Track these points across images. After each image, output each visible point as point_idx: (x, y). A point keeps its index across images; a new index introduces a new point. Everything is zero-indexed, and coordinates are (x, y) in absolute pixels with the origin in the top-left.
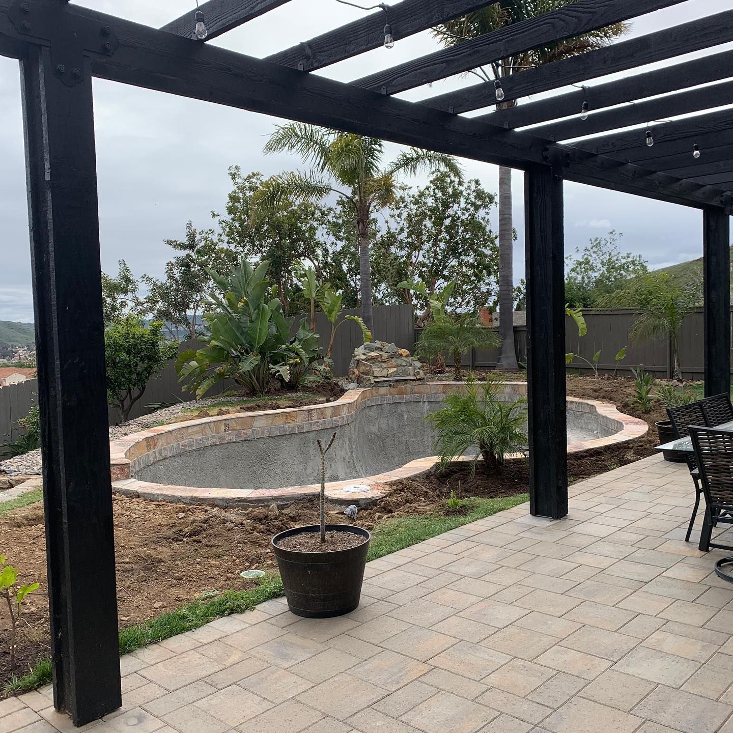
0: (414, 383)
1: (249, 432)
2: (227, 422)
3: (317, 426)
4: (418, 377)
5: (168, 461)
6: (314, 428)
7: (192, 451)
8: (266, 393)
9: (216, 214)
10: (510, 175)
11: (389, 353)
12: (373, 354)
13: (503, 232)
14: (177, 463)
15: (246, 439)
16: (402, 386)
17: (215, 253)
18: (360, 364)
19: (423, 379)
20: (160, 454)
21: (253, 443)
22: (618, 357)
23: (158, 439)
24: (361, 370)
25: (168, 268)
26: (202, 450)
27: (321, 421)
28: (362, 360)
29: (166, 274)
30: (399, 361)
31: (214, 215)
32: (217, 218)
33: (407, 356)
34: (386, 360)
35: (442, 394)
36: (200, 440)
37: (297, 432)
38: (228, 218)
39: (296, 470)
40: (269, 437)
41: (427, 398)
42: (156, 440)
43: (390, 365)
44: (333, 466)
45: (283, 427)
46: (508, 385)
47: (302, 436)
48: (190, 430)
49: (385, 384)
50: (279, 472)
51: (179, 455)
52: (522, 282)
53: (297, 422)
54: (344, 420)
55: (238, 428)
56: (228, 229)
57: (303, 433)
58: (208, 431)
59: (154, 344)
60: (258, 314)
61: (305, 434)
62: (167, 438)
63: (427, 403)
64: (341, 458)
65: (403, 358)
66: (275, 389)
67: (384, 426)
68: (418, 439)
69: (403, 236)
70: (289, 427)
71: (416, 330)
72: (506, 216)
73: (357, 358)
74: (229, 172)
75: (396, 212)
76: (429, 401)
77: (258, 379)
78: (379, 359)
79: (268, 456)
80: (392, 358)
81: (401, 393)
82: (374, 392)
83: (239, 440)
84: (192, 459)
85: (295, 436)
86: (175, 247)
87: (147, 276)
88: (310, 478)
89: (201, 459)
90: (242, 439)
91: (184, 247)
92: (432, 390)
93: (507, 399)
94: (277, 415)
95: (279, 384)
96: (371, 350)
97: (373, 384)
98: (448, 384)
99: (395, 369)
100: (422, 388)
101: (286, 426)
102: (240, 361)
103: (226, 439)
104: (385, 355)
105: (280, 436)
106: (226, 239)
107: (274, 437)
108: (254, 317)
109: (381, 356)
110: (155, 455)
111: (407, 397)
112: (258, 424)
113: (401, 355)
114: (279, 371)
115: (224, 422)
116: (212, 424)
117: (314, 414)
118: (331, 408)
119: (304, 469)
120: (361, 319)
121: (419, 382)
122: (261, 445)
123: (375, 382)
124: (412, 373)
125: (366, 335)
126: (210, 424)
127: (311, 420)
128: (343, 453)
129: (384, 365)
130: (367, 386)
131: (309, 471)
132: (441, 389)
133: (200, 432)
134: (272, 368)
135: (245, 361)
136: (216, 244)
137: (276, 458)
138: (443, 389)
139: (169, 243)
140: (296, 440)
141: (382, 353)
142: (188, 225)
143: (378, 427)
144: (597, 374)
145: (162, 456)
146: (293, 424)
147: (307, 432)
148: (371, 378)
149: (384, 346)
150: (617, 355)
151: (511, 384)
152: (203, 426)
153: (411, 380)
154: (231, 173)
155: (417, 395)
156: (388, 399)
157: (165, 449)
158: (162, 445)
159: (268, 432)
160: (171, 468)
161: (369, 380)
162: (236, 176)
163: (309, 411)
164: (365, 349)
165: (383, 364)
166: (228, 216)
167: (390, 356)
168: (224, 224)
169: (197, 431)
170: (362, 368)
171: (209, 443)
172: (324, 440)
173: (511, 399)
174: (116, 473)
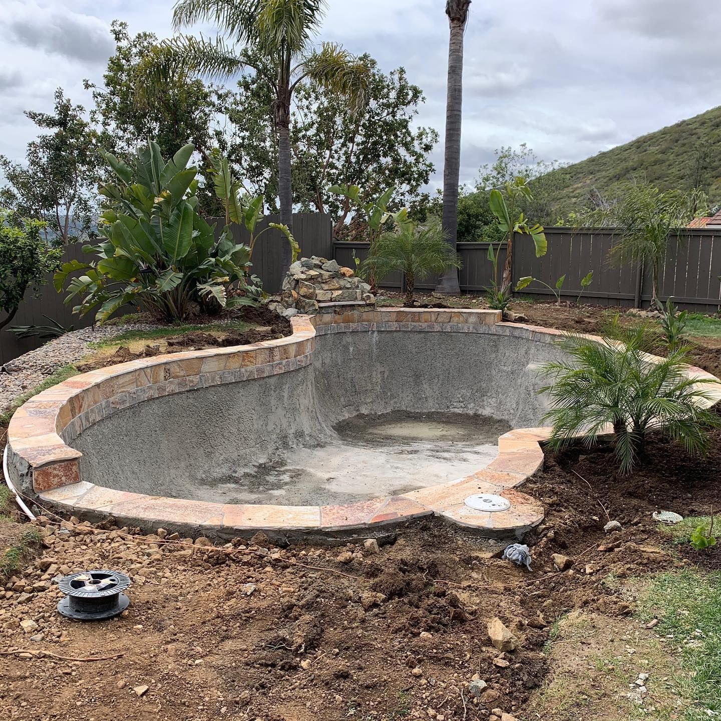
0: (362, 309)
1: (196, 379)
2: (168, 367)
3: (280, 368)
4: (368, 302)
5: (96, 427)
6: (277, 371)
7: (124, 410)
8: (184, 319)
9: (91, 84)
10: (462, 63)
11: (330, 271)
12: (313, 273)
13: (451, 132)
14: (107, 429)
15: (192, 388)
16: (349, 313)
17: (84, 136)
18: (300, 285)
19: (373, 305)
20: (87, 419)
21: (201, 394)
22: (583, 282)
23: (83, 398)
24: (302, 293)
25: (30, 150)
26: (136, 407)
27: (284, 362)
28: (302, 280)
29: (27, 159)
30: (342, 283)
31: (87, 86)
32: (91, 90)
33: (350, 276)
34: (327, 280)
35: (394, 323)
36: (134, 393)
37: (256, 377)
38: (106, 91)
39: (256, 426)
40: (222, 385)
41: (377, 327)
42: (81, 400)
43: (333, 287)
44: (297, 418)
45: (240, 370)
46: (473, 313)
47: (262, 382)
48: (121, 381)
49: (330, 310)
50: (234, 430)
51: (109, 417)
52: (439, 192)
53: (256, 364)
54: (308, 359)
55: (182, 373)
56: (104, 106)
57: (264, 378)
58: (144, 380)
59: (32, 252)
60: (178, 216)
61: (265, 380)
62: (94, 395)
63: (376, 333)
64: (305, 408)
65: (346, 278)
66: (194, 314)
67: (327, 361)
68: (366, 375)
69: (312, 132)
70: (246, 371)
71: (335, 244)
72: (456, 113)
73: (296, 277)
74: (112, 29)
75: (305, 102)
76: (378, 331)
77: (175, 302)
78: (319, 279)
79: (221, 410)
80: (333, 278)
81: (347, 321)
82: (318, 320)
83: (184, 390)
84: (125, 420)
85: (253, 382)
86: (40, 123)
87: (4, 159)
88: (273, 437)
89: (136, 419)
90: (187, 389)
91: (51, 123)
92: (383, 318)
93: (471, 329)
94: (231, 355)
95: (198, 308)
96: (310, 267)
97: (317, 310)
98: (403, 312)
99: (340, 292)
100: (371, 315)
101: (243, 370)
102: (156, 277)
103: (167, 390)
104: (326, 275)
105: (235, 382)
106: (100, 118)
107: (227, 384)
108: (172, 219)
109: (321, 275)
110: (82, 422)
111: (353, 326)
112: (206, 368)
113: (344, 275)
114: (210, 292)
115: (164, 366)
116: (149, 370)
117: (277, 353)
118: (295, 345)
119: (264, 425)
120: (286, 227)
121: (368, 307)
122: (212, 396)
123: (319, 307)
124: (359, 297)
125: (294, 247)
126: (145, 370)
127: (273, 361)
128: (306, 401)
129: (326, 287)
130: (310, 312)
131: (271, 427)
132: (394, 317)
133: (134, 382)
134: (202, 289)
135: (163, 277)
136: (86, 125)
137: (230, 412)
138: (397, 316)
139: (33, 116)
140: (255, 388)
141: (322, 272)
142: (58, 94)
143: (321, 362)
144: (559, 301)
145: (89, 421)
146: (250, 368)
147: (268, 377)
148: (316, 303)
149: (323, 263)
150: (583, 280)
151: (476, 313)
152: (137, 373)
153: (360, 305)
154: (114, 30)
155: (365, 323)
156: (332, 327)
157: (92, 411)
158: (89, 406)
159: (220, 378)
160: (100, 437)
161: (314, 305)
162: (121, 36)
163: (271, 349)
164: (303, 266)
165: (323, 285)
166: (106, 88)
167: (331, 275)
168: (100, 99)
169: (129, 381)
170: (303, 291)
171: (145, 397)
172: (287, 387)
173: (476, 329)
174: (57, 475)
